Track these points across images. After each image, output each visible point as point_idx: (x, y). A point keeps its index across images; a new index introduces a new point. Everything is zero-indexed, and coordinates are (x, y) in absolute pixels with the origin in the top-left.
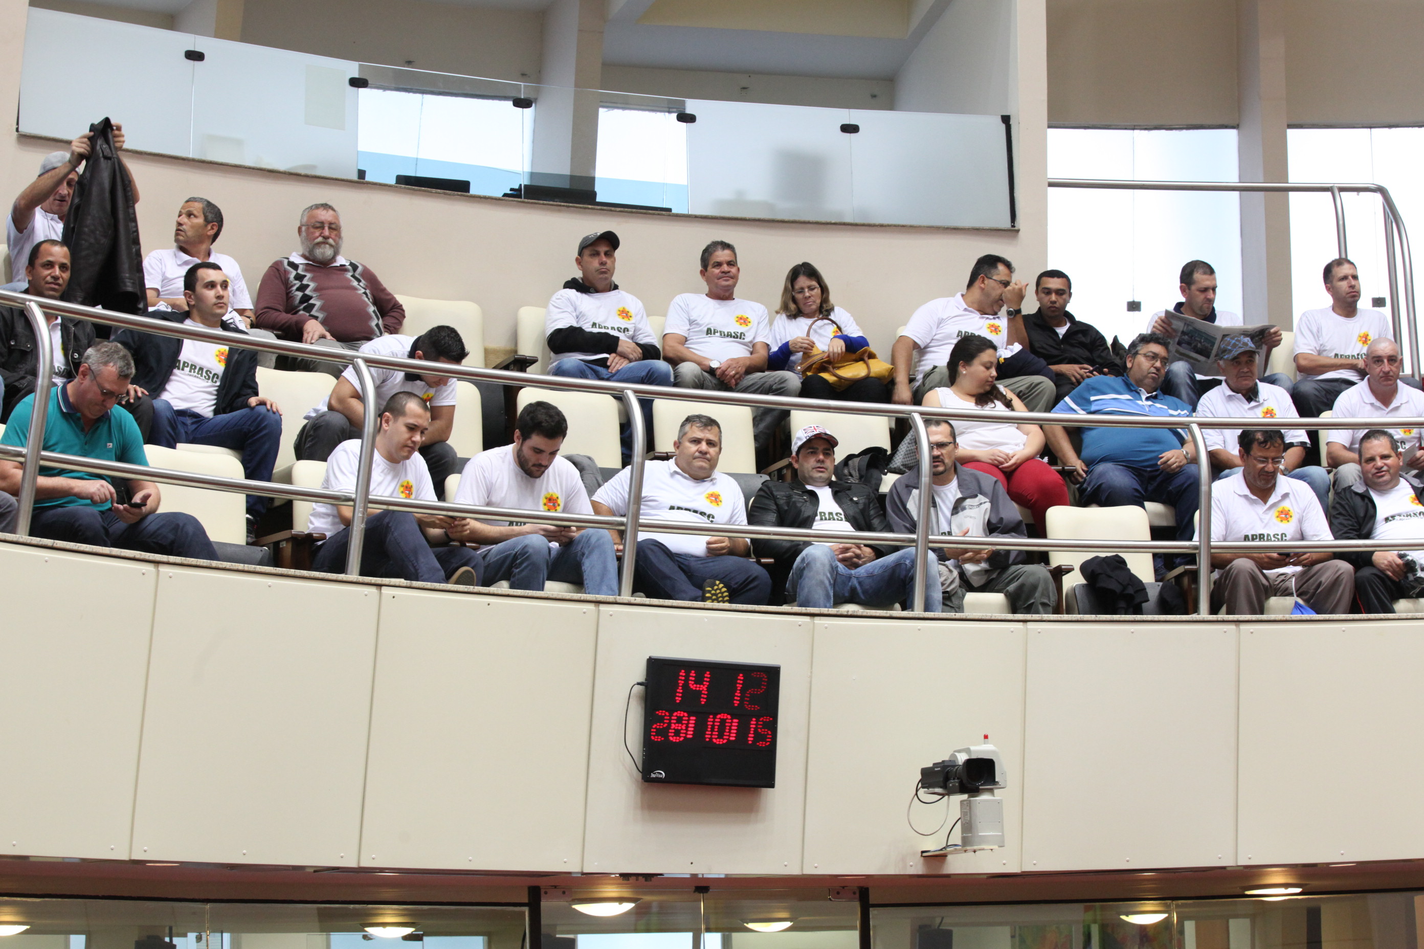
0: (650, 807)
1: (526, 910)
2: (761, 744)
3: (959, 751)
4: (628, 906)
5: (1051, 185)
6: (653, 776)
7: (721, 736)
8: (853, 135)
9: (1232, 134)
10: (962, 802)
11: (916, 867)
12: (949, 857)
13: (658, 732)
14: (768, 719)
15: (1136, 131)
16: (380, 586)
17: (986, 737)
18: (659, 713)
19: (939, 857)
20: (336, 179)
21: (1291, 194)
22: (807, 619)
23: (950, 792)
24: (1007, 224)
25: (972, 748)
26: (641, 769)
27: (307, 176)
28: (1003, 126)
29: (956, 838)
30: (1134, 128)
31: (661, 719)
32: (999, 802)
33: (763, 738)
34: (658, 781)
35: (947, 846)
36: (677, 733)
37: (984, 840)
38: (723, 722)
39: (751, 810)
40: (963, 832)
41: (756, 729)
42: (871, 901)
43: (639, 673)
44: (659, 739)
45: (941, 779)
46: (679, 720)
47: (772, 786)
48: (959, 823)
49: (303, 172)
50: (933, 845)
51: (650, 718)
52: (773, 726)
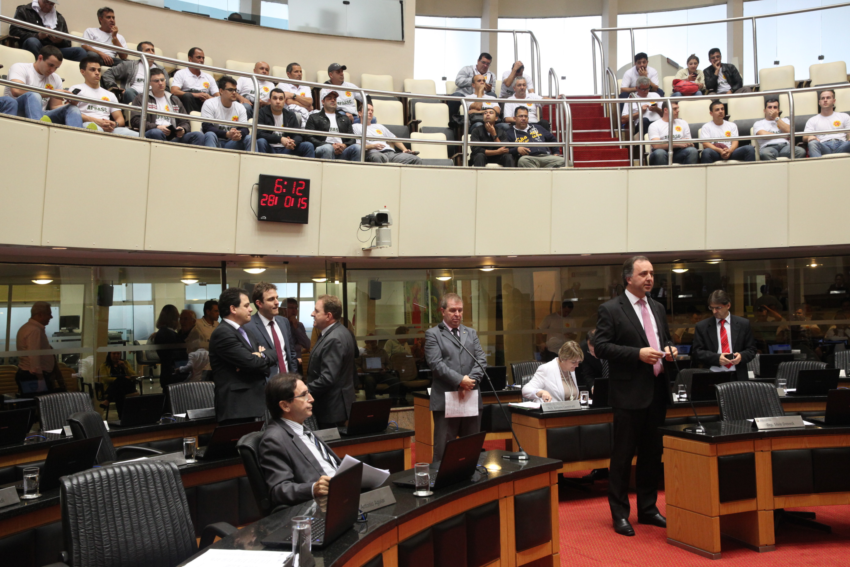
0: (261, 230)
1: (221, 269)
2: (302, 208)
3: (375, 212)
4: (263, 270)
5: (416, 27)
6: (261, 218)
7: (287, 204)
8: (347, 5)
9: (479, 20)
10: (376, 230)
11: (360, 254)
12: (373, 251)
13: (264, 202)
14: (305, 199)
15: (447, 18)
16: (150, 142)
17: (385, 207)
18: (264, 195)
19: (369, 250)
20: (155, 7)
21: (498, 33)
22: (320, 163)
23: (372, 226)
24: (401, 39)
25: (380, 210)
26: (257, 216)
27: (143, 4)
28: (400, 5)
29: (374, 244)
30: (446, 17)
31: (265, 197)
32: (390, 230)
33: (303, 205)
34: (263, 220)
35: (371, 246)
36: (271, 203)
37: (384, 243)
38: (288, 199)
39: (299, 232)
40: (377, 241)
41: (301, 202)
42: (347, 268)
43: (256, 180)
44: (264, 205)
45: (368, 221)
46: (272, 198)
47: (307, 223)
48: (375, 239)
50: (366, 246)
51: (260, 197)
52: (307, 201)
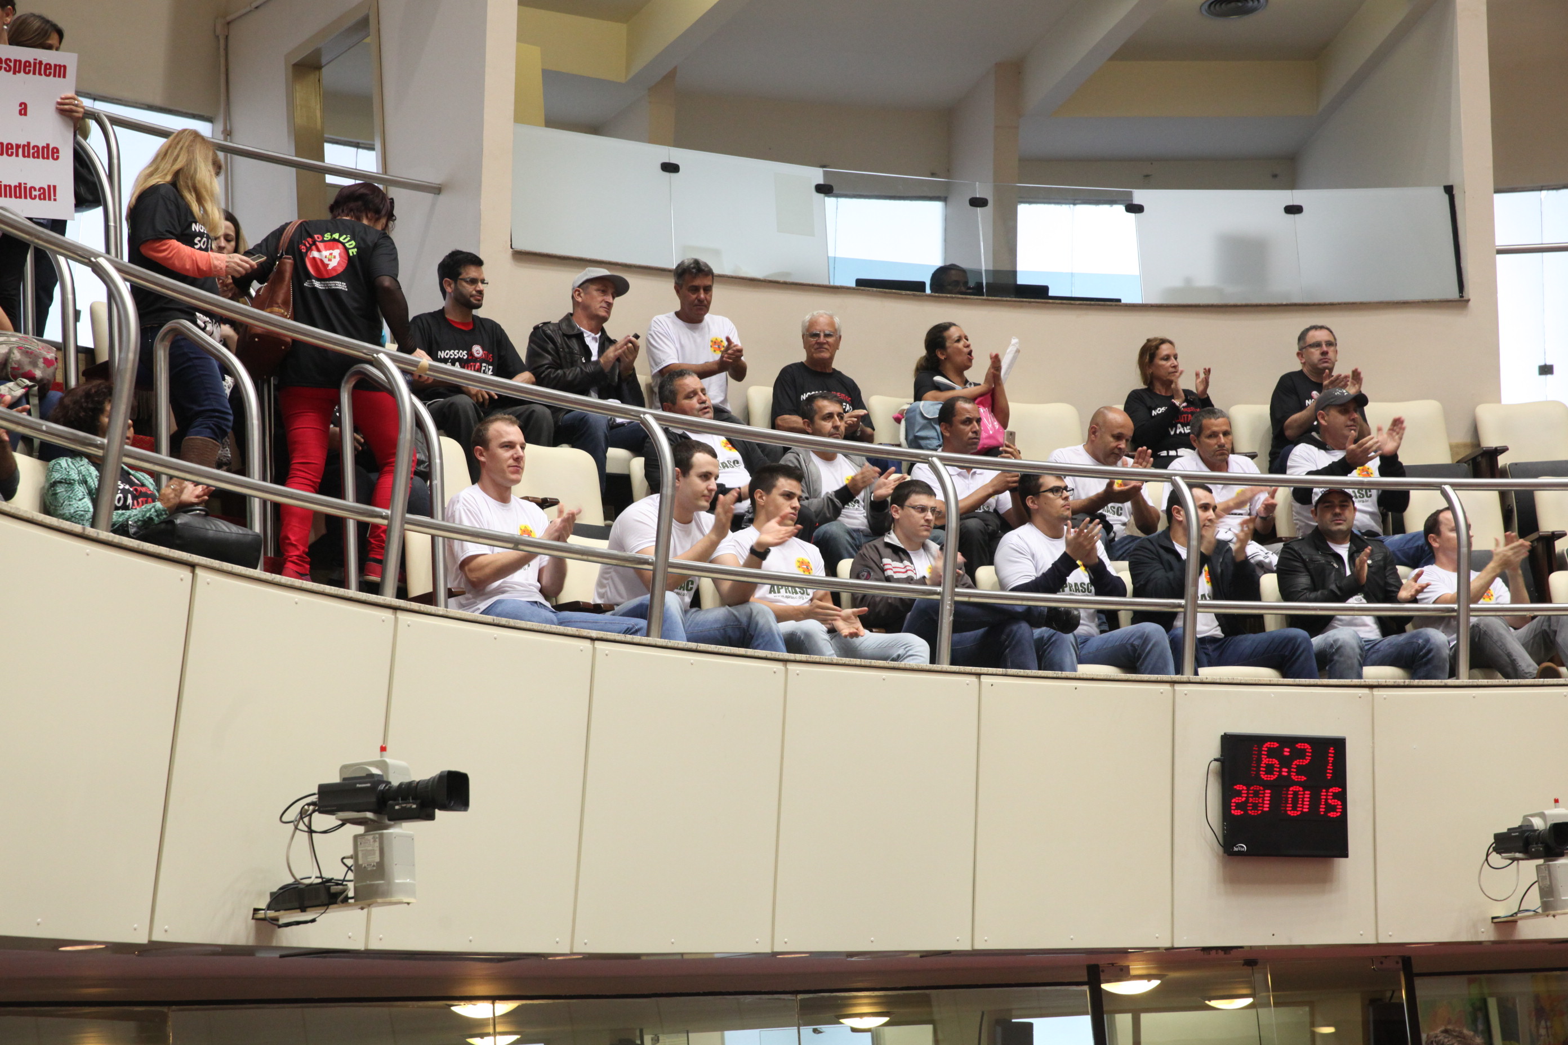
0: (1230, 879)
1: (1086, 988)
2: (1332, 815)
3: (1533, 816)
4: (1155, 983)
5: (1500, 252)
6: (1236, 849)
7: (1294, 808)
8: (1297, 216)
10: (1538, 867)
11: (1486, 934)
12: (1520, 923)
13: (1238, 806)
14: (1337, 790)
15: (1544, 193)
16: (979, 675)
17: (1556, 801)
18: (1238, 787)
19: (1509, 923)
20: (813, 285)
22: (1366, 691)
23: (1532, 856)
24: (1453, 293)
25: (1547, 812)
26: (1221, 841)
27: (785, 283)
28: (1446, 197)
29: (1534, 900)
31: (1239, 793)
33: (1333, 808)
34: (1240, 854)
35: (1519, 911)
36: (1255, 806)
38: (1295, 793)
39: (1324, 880)
40: (1542, 896)
41: (1326, 800)
42: (1416, 971)
43: (1214, 749)
44: (1237, 813)
45: (1519, 843)
46: (1256, 794)
47: (1346, 856)
48: (1536, 888)
49: (782, 280)
50: (1502, 911)
51: (1227, 793)
52: (1342, 797)
